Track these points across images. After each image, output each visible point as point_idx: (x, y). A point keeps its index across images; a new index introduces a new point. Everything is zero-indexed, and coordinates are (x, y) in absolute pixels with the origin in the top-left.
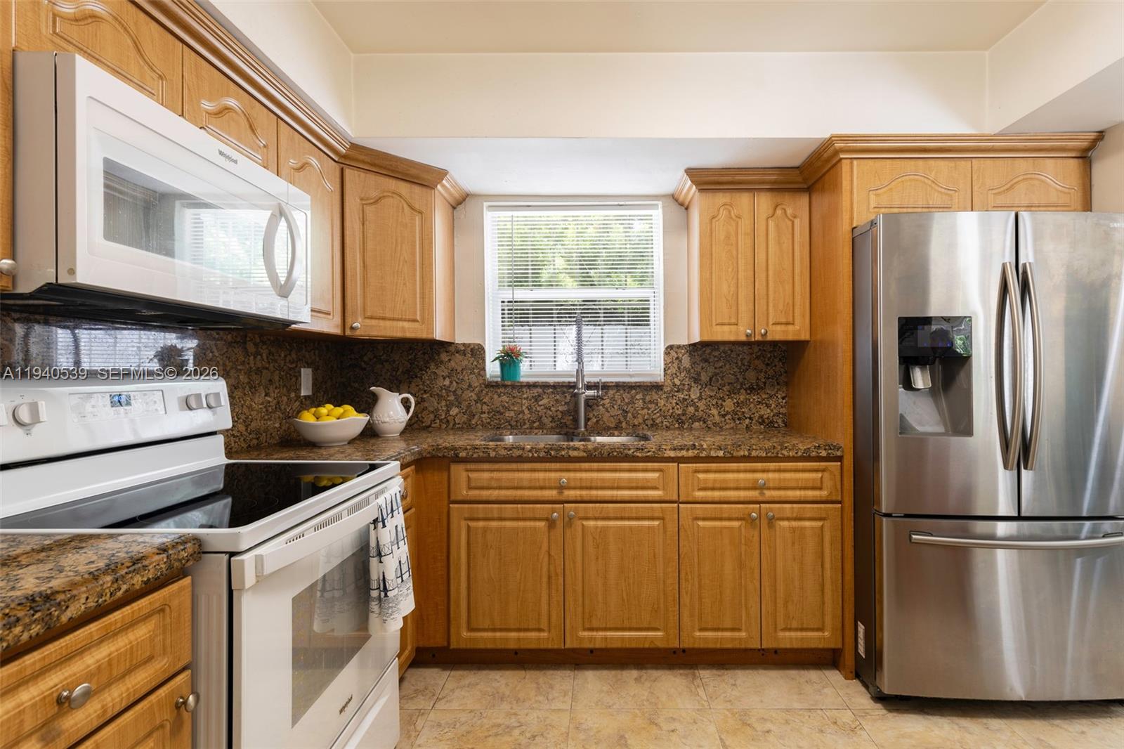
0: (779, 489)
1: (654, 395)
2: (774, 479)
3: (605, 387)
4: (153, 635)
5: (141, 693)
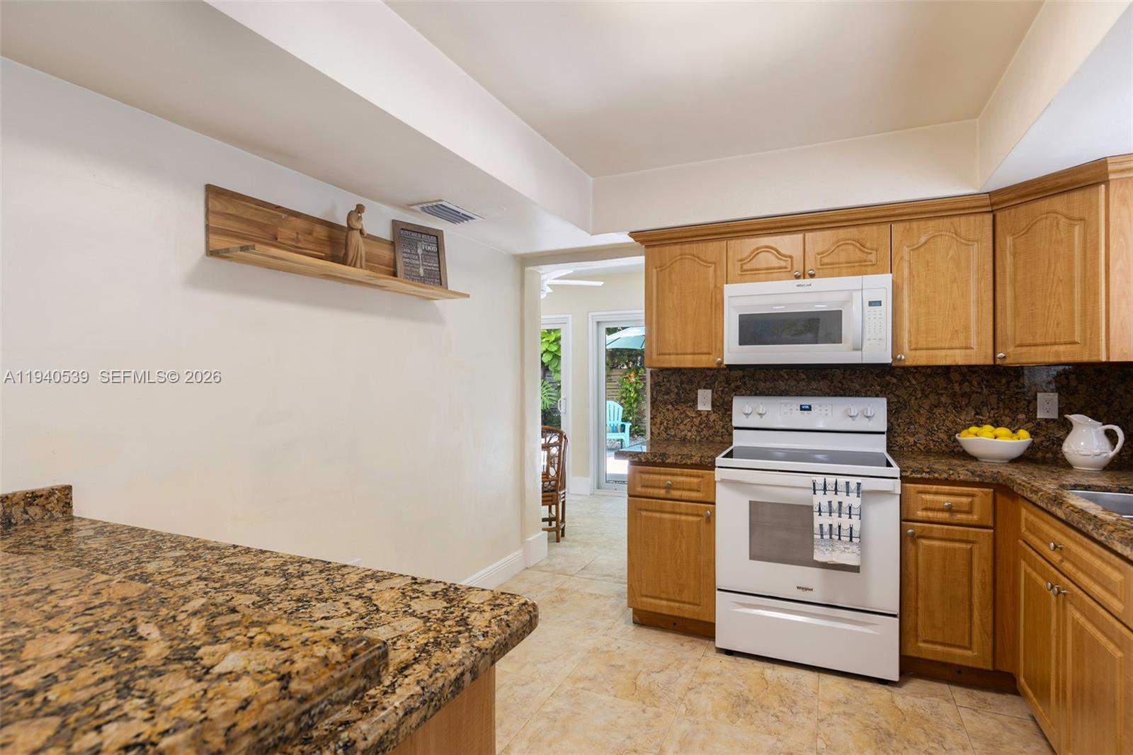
4: (699, 484)
5: (694, 499)
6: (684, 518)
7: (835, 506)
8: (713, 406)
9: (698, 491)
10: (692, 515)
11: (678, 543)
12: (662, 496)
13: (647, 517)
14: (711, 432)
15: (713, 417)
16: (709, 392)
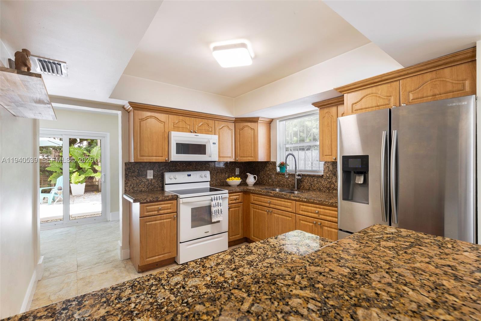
0: (324, 215)
1: (320, 180)
2: (322, 212)
3: (303, 175)
4: (171, 206)
5: (169, 212)
6: (165, 221)
7: (217, 204)
8: (153, 177)
9: (170, 209)
10: (168, 219)
11: (163, 231)
12: (156, 214)
13: (149, 225)
14: (153, 187)
15: (153, 181)
16: (152, 171)
